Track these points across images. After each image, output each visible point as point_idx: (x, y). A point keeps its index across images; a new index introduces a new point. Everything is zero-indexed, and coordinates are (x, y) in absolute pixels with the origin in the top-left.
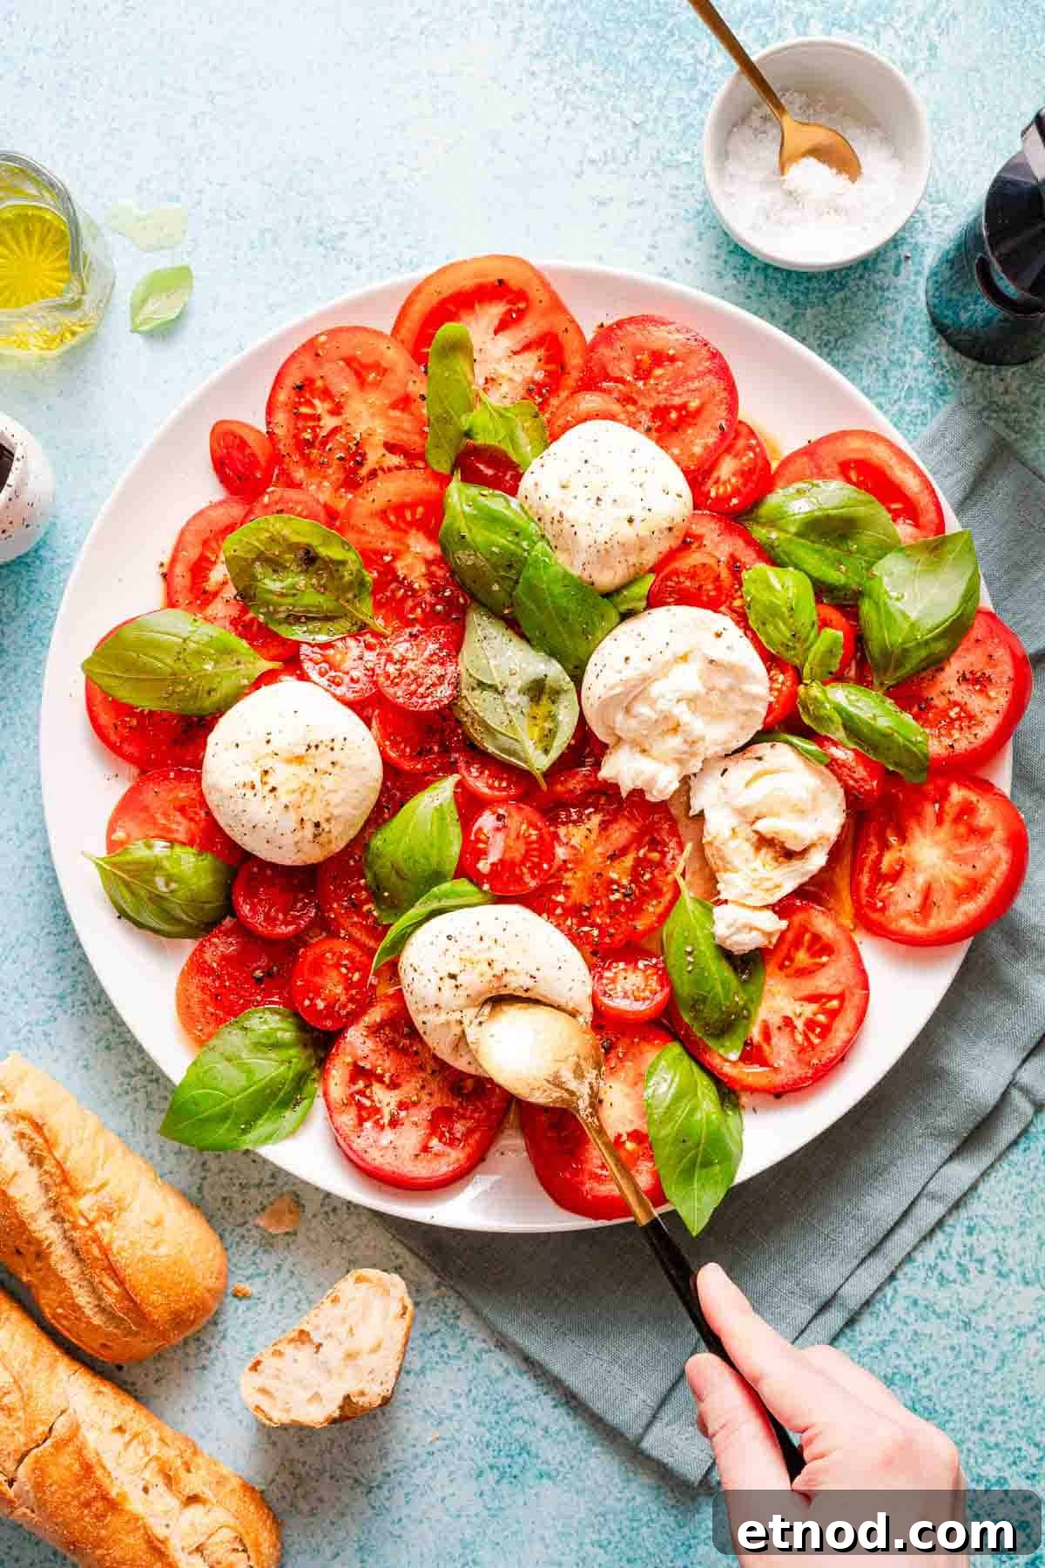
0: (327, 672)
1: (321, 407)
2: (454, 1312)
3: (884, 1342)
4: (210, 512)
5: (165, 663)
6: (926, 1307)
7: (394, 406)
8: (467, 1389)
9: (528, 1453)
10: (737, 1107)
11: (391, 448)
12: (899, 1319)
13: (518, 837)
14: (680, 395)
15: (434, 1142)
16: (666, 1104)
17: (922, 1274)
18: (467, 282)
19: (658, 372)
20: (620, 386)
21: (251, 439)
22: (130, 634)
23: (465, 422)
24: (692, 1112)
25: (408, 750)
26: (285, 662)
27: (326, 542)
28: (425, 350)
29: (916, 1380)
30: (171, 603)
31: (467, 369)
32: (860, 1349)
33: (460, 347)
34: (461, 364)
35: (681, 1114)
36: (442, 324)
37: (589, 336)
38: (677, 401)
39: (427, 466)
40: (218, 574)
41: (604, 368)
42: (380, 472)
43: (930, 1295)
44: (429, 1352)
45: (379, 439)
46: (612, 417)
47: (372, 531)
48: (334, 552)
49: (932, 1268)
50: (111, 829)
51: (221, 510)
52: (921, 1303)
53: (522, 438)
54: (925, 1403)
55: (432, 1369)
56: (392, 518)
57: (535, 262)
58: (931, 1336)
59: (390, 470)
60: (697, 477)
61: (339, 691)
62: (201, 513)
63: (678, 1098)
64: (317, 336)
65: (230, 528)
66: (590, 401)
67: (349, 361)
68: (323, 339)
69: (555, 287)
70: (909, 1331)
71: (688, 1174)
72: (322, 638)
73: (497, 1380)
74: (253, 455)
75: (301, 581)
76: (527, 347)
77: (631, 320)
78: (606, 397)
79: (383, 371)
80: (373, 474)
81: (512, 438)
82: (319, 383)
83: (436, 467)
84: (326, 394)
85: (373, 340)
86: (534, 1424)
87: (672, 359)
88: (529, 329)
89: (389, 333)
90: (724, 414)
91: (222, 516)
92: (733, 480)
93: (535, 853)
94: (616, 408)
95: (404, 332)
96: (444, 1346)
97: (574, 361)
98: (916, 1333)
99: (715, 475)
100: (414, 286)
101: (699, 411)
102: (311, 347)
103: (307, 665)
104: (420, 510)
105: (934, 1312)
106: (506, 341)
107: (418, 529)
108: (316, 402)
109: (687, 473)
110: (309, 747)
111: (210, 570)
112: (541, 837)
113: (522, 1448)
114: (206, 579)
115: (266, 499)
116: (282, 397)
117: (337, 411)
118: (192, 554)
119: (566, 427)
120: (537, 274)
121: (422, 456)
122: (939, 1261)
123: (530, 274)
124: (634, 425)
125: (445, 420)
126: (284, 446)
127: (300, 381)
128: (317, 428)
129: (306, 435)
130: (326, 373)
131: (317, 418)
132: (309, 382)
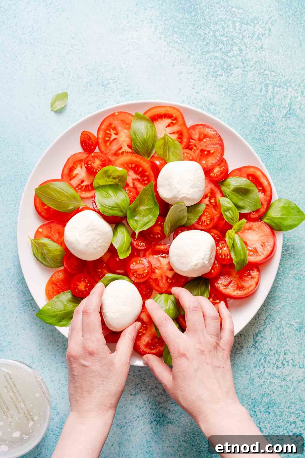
1: (113, 132)
2: (144, 378)
3: (262, 385)
5: (57, 196)
6: (273, 375)
8: (147, 399)
9: (165, 416)
11: (129, 146)
12: (266, 378)
17: (272, 365)
19: (205, 140)
21: (92, 138)
29: (271, 395)
32: (255, 386)
37: (188, 127)
38: (208, 149)
42: (125, 153)
43: (274, 372)
44: (137, 390)
45: (126, 143)
49: (275, 364)
51: (80, 155)
52: (272, 374)
54: (273, 401)
55: (138, 394)
56: (126, 166)
58: (274, 383)
59: (128, 153)
62: (74, 155)
64: (115, 113)
67: (122, 121)
68: (117, 114)
70: (269, 381)
73: (156, 397)
74: (92, 142)
80: (123, 153)
82: (113, 126)
84: (115, 129)
85: (129, 117)
86: (166, 408)
90: (219, 156)
92: (218, 173)
96: (141, 388)
98: (270, 382)
99: (213, 171)
101: (213, 153)
102: (113, 115)
104: (133, 165)
105: (275, 376)
107: (132, 170)
108: (112, 130)
113: (163, 415)
114: (73, 173)
115: (93, 154)
116: (103, 127)
117: (117, 134)
118: (70, 165)
122: (276, 362)
126: (100, 141)
127: (108, 124)
128: (110, 138)
129: (107, 139)
130: (116, 123)
131: (111, 135)
132: (111, 124)
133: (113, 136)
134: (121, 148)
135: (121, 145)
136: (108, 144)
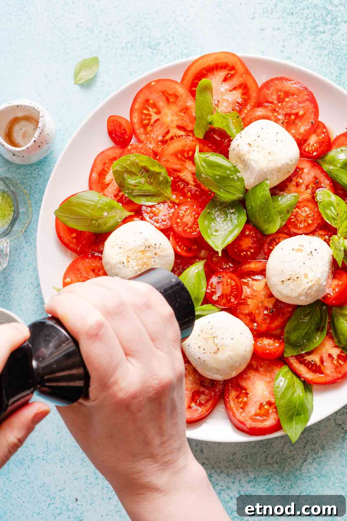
0: (153, 217)
1: (152, 111)
4: (106, 152)
5: (87, 212)
7: (181, 111)
10: (311, 391)
11: (179, 127)
13: (227, 285)
14: (296, 109)
15: (193, 405)
16: (283, 390)
18: (211, 62)
19: (287, 100)
20: (272, 105)
21: (124, 123)
22: (74, 200)
23: (210, 118)
24: (293, 393)
25: (185, 248)
26: (136, 212)
27: (153, 165)
28: (194, 89)
30: (91, 189)
31: (210, 97)
33: (208, 89)
34: (208, 95)
35: (289, 395)
36: (201, 79)
37: (260, 85)
38: (294, 111)
39: (194, 135)
40: (110, 177)
41: (265, 97)
42: (175, 138)
45: (175, 124)
46: (268, 118)
47: (171, 161)
48: (156, 169)
50: (65, 278)
51: (111, 151)
53: (232, 126)
56: (179, 156)
57: (239, 54)
59: (179, 137)
60: (301, 143)
61: (157, 225)
62: (103, 152)
63: (287, 388)
64: (150, 83)
65: (115, 159)
66: (260, 112)
67: (163, 93)
68: (153, 83)
69: (247, 64)
71: (291, 418)
72: (150, 204)
74: (124, 130)
75: (143, 180)
76: (235, 89)
77: (277, 79)
78: (265, 109)
79: (176, 96)
80: (172, 138)
81: (228, 126)
82: (151, 101)
83: (198, 137)
84: (154, 106)
85: (173, 85)
87: (293, 95)
88: (236, 81)
89: (179, 81)
90: (313, 117)
91: (112, 154)
92: (315, 145)
93: (235, 290)
94: (270, 114)
95: (185, 82)
97: (253, 94)
99: (308, 142)
100: (190, 63)
101: (303, 116)
102: (148, 87)
103: (145, 215)
106: (226, 86)
107: (190, 160)
108: (150, 109)
109: (297, 140)
110: (146, 247)
111: (105, 175)
112: (236, 285)
114: (105, 178)
115: (129, 147)
116: (137, 106)
117: (158, 112)
118: (99, 168)
119: (250, 122)
120: (240, 59)
121: (192, 131)
123: (236, 59)
124: (277, 121)
125: (202, 117)
126: (136, 126)
127: (144, 100)
128: (150, 120)
129: (146, 122)
130: (154, 97)
131: (150, 115)
132: (148, 101)
133: (154, 117)
134: (168, 132)
135: (167, 127)
136: (149, 128)
